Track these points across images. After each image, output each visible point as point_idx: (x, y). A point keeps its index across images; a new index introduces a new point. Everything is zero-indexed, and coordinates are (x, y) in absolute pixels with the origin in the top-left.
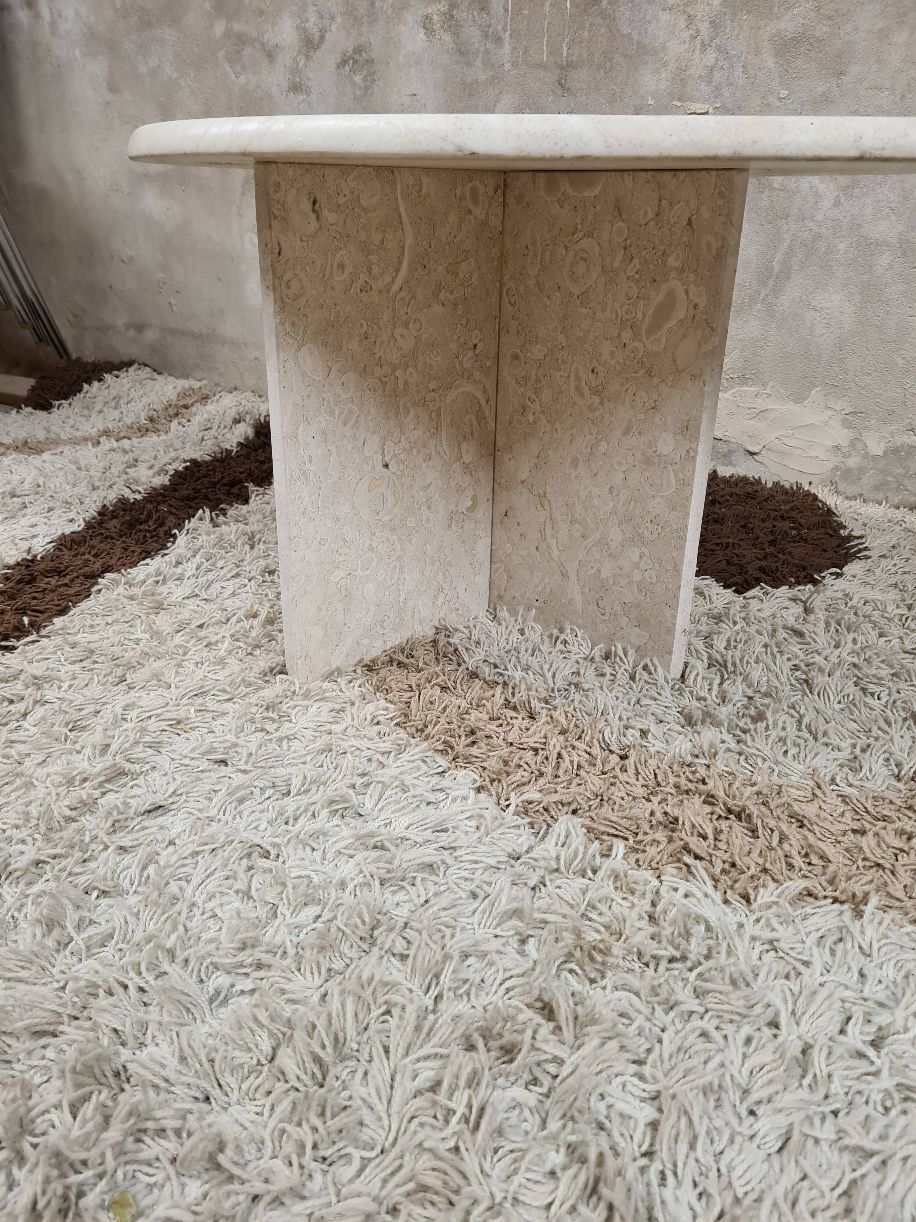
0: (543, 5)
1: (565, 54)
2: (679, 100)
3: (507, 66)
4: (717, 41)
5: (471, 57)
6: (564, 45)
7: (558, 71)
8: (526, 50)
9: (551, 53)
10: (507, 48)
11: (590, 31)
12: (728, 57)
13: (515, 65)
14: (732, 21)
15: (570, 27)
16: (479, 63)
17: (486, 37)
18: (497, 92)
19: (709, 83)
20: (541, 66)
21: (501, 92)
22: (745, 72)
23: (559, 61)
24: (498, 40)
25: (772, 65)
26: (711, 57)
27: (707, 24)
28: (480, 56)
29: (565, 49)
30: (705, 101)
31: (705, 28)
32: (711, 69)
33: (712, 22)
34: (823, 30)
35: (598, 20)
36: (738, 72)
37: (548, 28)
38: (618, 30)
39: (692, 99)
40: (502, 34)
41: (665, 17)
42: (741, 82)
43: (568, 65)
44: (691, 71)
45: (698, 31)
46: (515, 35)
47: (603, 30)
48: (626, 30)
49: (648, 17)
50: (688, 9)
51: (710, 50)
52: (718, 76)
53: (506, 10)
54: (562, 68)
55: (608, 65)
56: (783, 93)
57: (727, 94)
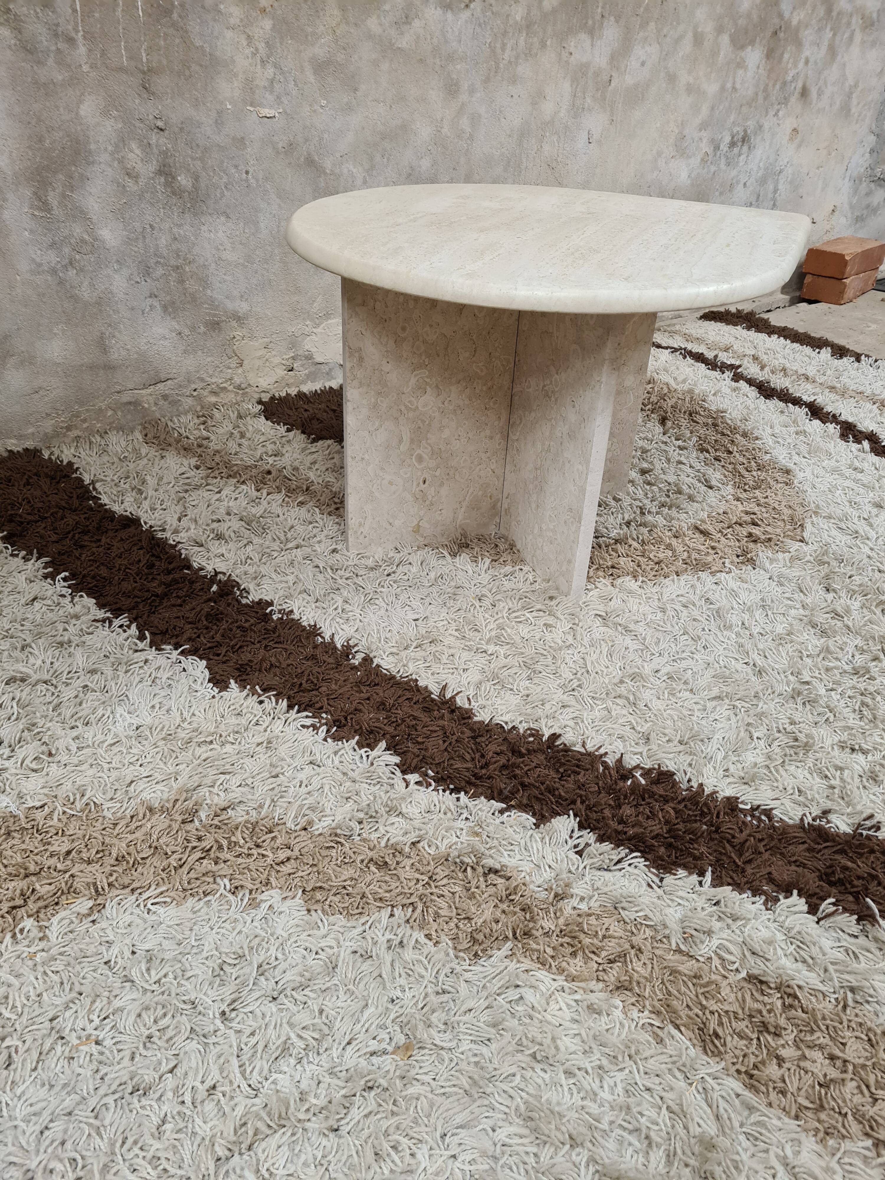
0: (114, 10)
1: (144, 60)
2: (251, 105)
3: (85, 68)
4: (272, 59)
5: (40, 55)
6: (143, 51)
7: (142, 76)
8: (103, 53)
9: (130, 58)
10: (82, 50)
11: (165, 40)
12: (283, 73)
13: (93, 66)
14: (281, 44)
15: (145, 34)
16: (51, 62)
17: (56, 35)
18: (78, 93)
19: (272, 92)
20: (121, 69)
21: (82, 94)
22: (296, 85)
23: (140, 66)
24: (71, 41)
25: (313, 81)
26: (270, 71)
27: (263, 45)
28: (52, 55)
29: (144, 55)
30: (271, 107)
31: (261, 46)
32: (272, 81)
33: (267, 43)
34: (341, 57)
35: (171, 31)
36: (292, 85)
37: (124, 34)
38: (192, 43)
39: (261, 105)
40: (73, 34)
41: (229, 34)
42: (294, 92)
43: (149, 70)
44: (257, 82)
45: (257, 49)
46: (88, 36)
47: (177, 41)
48: (198, 43)
49: (216, 34)
50: (247, 30)
51: (269, 66)
52: (277, 86)
53: (75, 11)
54: (144, 73)
55: (187, 73)
56: (323, 102)
57: (286, 102)
